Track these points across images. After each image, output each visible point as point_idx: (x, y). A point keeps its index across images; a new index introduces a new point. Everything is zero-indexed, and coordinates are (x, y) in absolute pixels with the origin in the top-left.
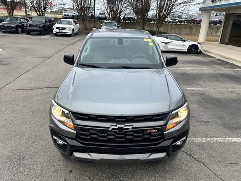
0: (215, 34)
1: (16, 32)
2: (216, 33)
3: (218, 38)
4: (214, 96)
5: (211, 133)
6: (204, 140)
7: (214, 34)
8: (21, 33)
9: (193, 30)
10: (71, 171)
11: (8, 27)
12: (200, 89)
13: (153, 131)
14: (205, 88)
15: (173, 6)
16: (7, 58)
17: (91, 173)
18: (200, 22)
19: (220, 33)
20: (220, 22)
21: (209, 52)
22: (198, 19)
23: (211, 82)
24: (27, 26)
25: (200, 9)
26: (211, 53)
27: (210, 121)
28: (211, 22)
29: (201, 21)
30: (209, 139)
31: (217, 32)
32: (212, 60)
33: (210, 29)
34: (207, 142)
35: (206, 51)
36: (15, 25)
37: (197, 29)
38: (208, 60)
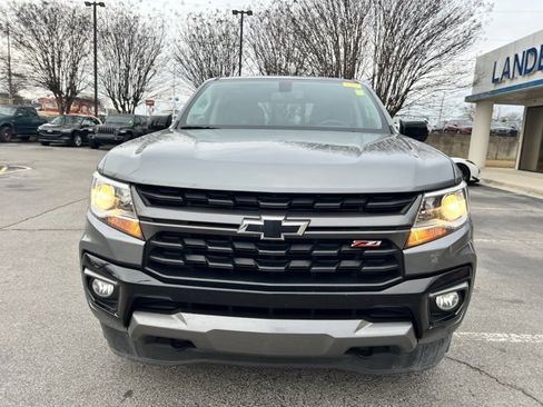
0: (504, 156)
1: (71, 144)
2: (508, 155)
3: (512, 163)
4: (524, 253)
5: (531, 324)
6: (515, 338)
7: (502, 155)
8: (81, 146)
9: (454, 147)
10: (129, 394)
11: (54, 132)
12: (485, 241)
13: (370, 243)
14: (499, 239)
15: (408, 90)
16: (34, 181)
17: (187, 401)
18: (468, 132)
19: (516, 153)
20: (514, 133)
21: (496, 183)
22: (463, 127)
23: (512, 230)
24: (93, 132)
25: (468, 99)
26: (502, 184)
27: (524, 299)
28: (492, 133)
29: (471, 130)
30: (528, 337)
31: (508, 152)
32: (504, 195)
33: (492, 145)
34: (525, 343)
35: (490, 181)
36: (69, 130)
37: (462, 145)
38: (496, 195)
